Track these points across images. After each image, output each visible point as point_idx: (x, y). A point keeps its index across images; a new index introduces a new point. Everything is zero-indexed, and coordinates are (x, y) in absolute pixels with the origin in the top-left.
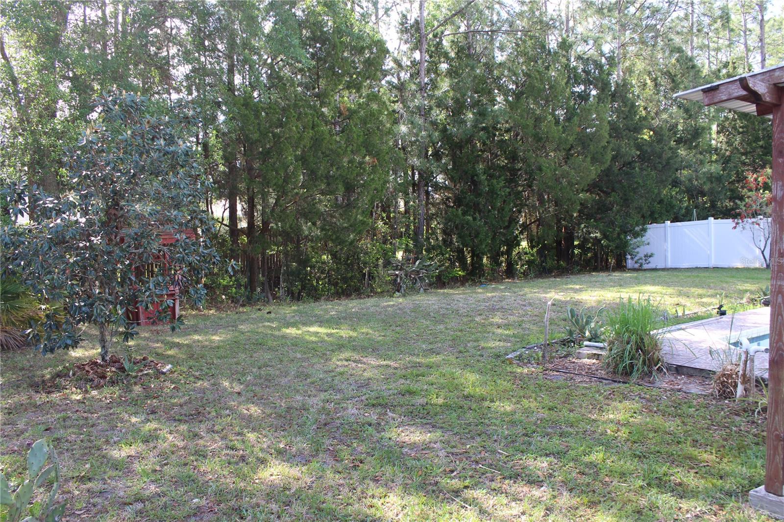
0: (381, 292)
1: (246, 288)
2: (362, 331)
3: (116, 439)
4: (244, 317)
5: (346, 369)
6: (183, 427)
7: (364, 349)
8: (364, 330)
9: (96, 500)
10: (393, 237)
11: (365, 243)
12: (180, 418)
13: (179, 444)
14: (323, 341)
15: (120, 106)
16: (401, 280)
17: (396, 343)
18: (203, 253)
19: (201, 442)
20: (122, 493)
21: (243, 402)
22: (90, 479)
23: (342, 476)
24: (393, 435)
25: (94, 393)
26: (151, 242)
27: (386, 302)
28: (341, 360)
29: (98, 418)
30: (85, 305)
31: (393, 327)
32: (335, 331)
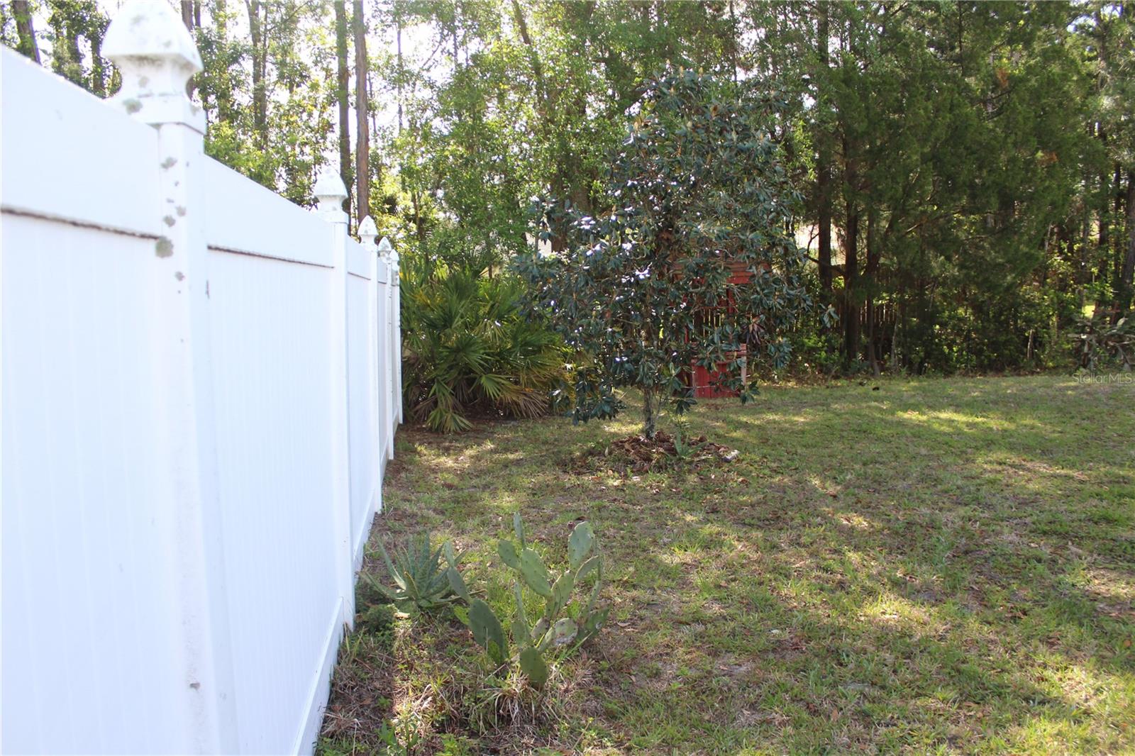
0: (1054, 368)
1: (841, 352)
2: (1025, 422)
3: (666, 540)
4: (838, 393)
5: (999, 476)
6: (757, 534)
7: (1027, 449)
8: (1028, 421)
9: (643, 612)
10: (1078, 282)
11: (1030, 291)
12: (752, 522)
13: (751, 556)
14: (959, 433)
15: (677, 88)
16: (1089, 349)
17: (1084, 445)
18: (788, 294)
19: (782, 556)
20: (676, 609)
21: (842, 508)
22: (634, 587)
23: (993, 628)
24: (1081, 582)
25: (636, 479)
26: (717, 276)
27: (1063, 382)
28: (990, 462)
29: (642, 512)
30: (627, 361)
31: (1077, 421)
32: (980, 420)
